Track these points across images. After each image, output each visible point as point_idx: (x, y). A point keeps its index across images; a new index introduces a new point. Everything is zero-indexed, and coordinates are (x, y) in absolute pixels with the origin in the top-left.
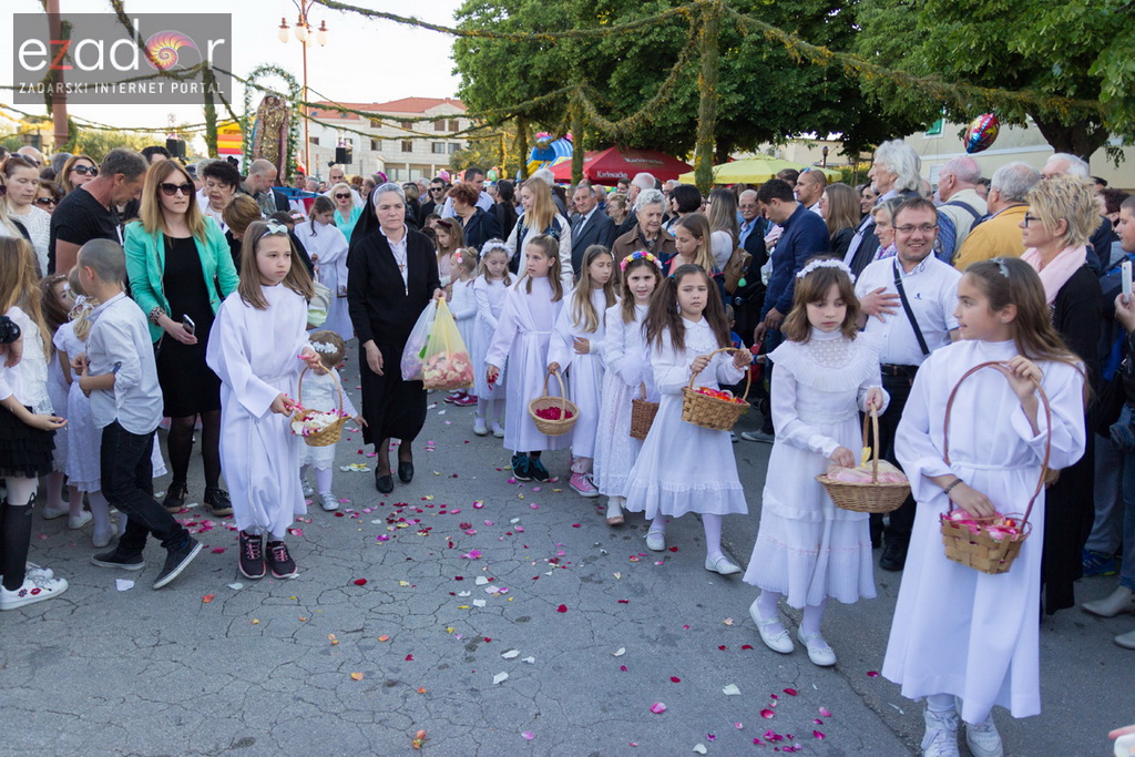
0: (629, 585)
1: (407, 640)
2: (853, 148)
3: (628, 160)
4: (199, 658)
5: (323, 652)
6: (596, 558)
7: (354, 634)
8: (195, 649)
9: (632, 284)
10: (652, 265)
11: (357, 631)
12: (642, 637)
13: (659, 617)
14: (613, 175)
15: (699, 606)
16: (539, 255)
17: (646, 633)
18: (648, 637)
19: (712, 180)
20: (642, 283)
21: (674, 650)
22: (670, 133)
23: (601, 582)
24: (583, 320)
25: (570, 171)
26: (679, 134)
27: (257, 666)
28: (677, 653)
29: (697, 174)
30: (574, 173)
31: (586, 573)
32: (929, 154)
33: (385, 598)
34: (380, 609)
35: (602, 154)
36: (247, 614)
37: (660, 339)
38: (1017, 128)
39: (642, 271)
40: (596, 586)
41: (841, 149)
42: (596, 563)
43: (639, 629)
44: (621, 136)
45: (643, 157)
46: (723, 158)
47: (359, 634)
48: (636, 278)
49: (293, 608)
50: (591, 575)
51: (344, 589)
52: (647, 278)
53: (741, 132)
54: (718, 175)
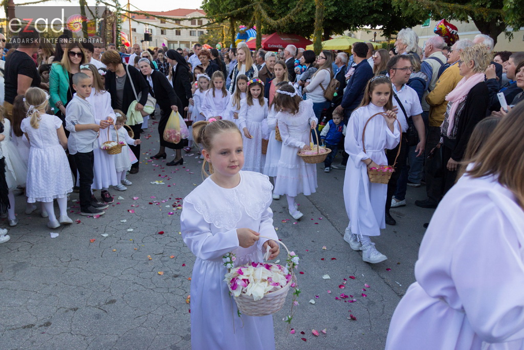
0: (282, 233)
1: (182, 258)
2: (388, 33)
3: (282, 39)
4: (90, 266)
5: (145, 263)
7: (159, 255)
8: (88, 263)
9: (252, 91)
10: (260, 85)
11: (160, 254)
13: (295, 246)
14: (275, 46)
15: (313, 241)
19: (321, 48)
20: (256, 92)
21: (301, 260)
22: (302, 26)
24: (236, 105)
25: (255, 44)
26: (306, 26)
27: (116, 270)
28: (303, 262)
29: (314, 46)
30: (257, 45)
32: (424, 35)
33: (173, 239)
34: (170, 244)
35: (270, 36)
36: (110, 247)
38: (464, 22)
39: (257, 87)
41: (382, 33)
44: (279, 27)
45: (290, 38)
46: (327, 38)
47: (161, 255)
48: (254, 90)
49: (131, 244)
51: (154, 236)
53: (335, 24)
54: (324, 46)
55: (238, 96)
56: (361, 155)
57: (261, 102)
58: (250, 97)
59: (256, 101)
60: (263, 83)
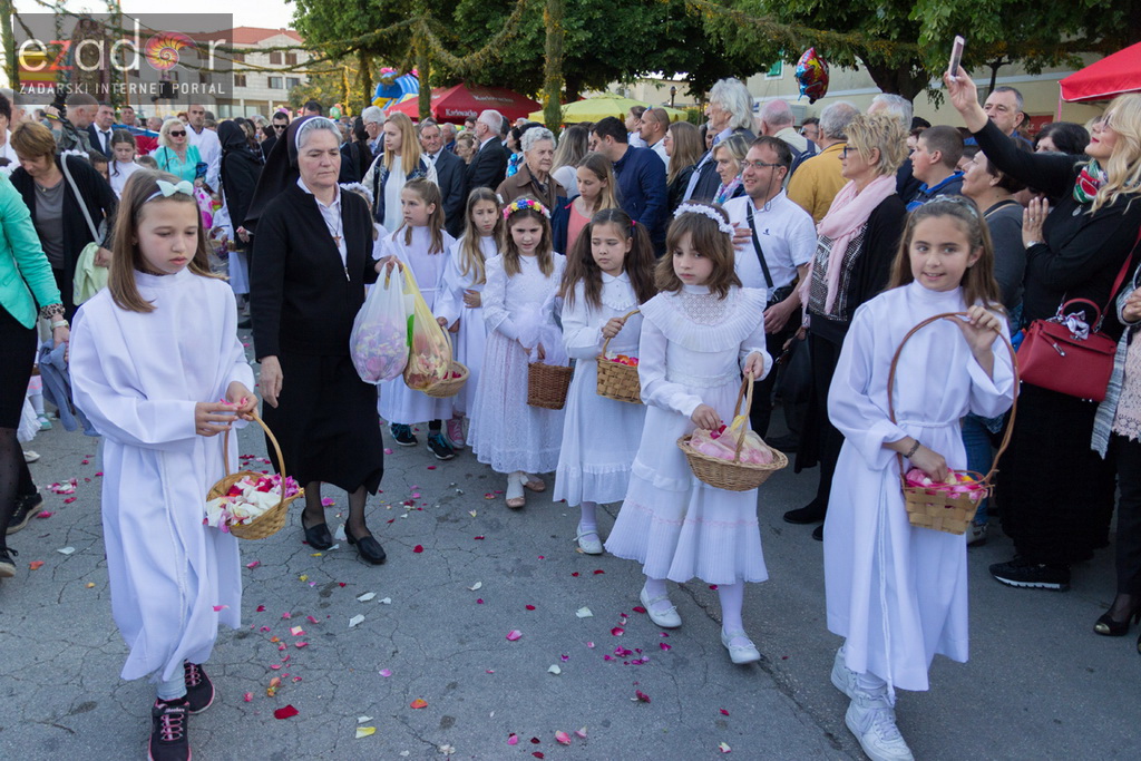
0: (484, 522)
1: (258, 592)
2: (700, 88)
3: (477, 98)
4: (29, 627)
6: (451, 498)
8: (24, 618)
9: (516, 236)
10: (539, 216)
12: (497, 570)
13: (515, 550)
15: (554, 537)
16: (416, 201)
17: (502, 565)
18: (504, 570)
19: (561, 119)
20: (528, 237)
21: (529, 580)
22: (519, 70)
23: (457, 521)
24: (471, 270)
25: (417, 108)
26: (528, 71)
27: (93, 630)
28: (533, 583)
29: (546, 112)
30: (422, 111)
31: (442, 513)
35: (450, 92)
36: (80, 578)
37: (573, 293)
38: (848, 70)
39: (529, 223)
40: (452, 526)
41: (687, 89)
42: (452, 502)
43: (496, 562)
44: (468, 73)
45: (494, 96)
46: (572, 96)
48: (521, 231)
50: (447, 515)
52: (533, 231)
53: (589, 70)
54: (567, 114)
55: (474, 246)
56: (882, 430)
57: (545, 264)
58: (513, 253)
59: (529, 263)
60: (547, 212)
